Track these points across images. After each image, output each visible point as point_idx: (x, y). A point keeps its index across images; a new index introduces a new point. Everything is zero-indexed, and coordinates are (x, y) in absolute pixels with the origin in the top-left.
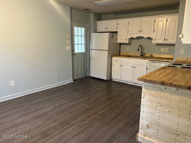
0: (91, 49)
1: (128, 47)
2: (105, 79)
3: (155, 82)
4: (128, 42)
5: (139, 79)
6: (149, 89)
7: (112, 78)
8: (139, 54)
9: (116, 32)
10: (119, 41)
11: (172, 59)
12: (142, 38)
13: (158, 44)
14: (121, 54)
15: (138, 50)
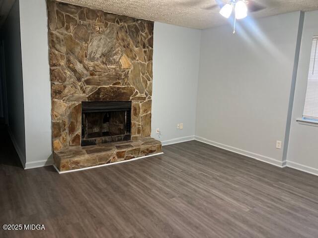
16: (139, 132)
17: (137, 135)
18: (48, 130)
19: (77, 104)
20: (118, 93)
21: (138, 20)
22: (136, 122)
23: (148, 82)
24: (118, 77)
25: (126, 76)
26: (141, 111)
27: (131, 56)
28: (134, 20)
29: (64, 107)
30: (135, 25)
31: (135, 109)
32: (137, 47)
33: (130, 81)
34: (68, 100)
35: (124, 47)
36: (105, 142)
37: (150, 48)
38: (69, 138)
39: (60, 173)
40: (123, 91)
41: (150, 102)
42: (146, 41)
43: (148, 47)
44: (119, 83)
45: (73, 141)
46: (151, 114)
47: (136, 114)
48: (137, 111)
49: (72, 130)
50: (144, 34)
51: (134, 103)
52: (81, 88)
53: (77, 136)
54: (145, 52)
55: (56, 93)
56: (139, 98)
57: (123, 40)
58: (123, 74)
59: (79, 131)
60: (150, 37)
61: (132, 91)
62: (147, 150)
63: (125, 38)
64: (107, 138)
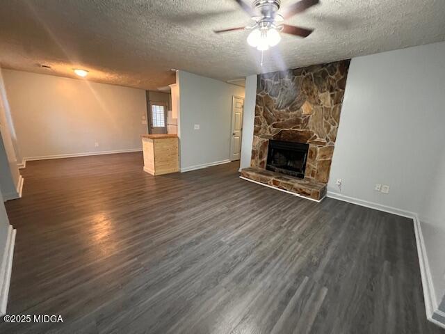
16: (313, 175)
17: (310, 177)
18: (250, 154)
19: (266, 140)
20: (297, 136)
21: (327, 64)
22: (312, 165)
23: (332, 127)
24: (298, 121)
25: (307, 121)
26: (318, 155)
27: (314, 102)
28: (322, 65)
29: (259, 140)
30: (324, 71)
31: (311, 152)
32: (321, 92)
33: (310, 125)
34: (262, 137)
35: (308, 94)
36: (282, 172)
37: (341, 90)
38: (259, 161)
40: (300, 134)
41: (332, 148)
42: (335, 85)
43: (337, 90)
44: (298, 127)
45: (261, 164)
46: (330, 161)
47: (311, 157)
48: (314, 154)
49: (261, 157)
50: (333, 77)
51: (311, 146)
52: (270, 129)
53: (263, 162)
54: (332, 96)
55: (256, 132)
56: (317, 143)
57: (307, 89)
58: (303, 119)
59: (265, 159)
60: (342, 77)
61: (310, 134)
63: (309, 86)
64: (284, 170)
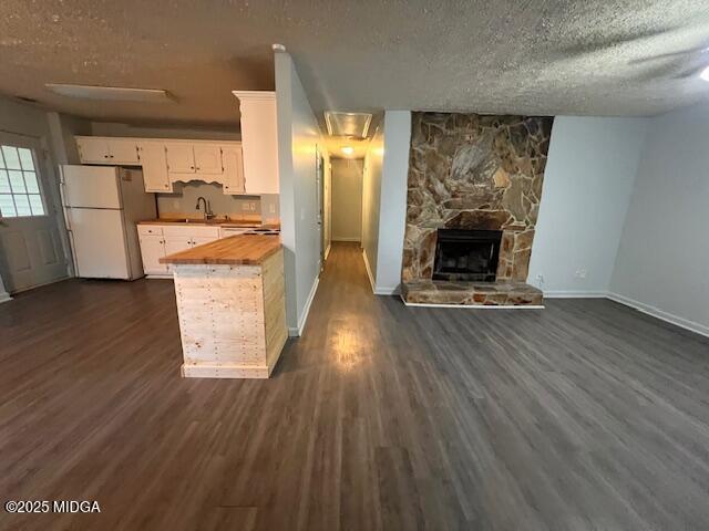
0: (68, 207)
1: (176, 203)
2: (126, 277)
3: (192, 262)
4: (171, 191)
5: (161, 261)
6: (189, 276)
7: (146, 272)
8: (201, 215)
9: (140, 168)
10: (150, 188)
11: (260, 222)
12: (202, 182)
13: (236, 197)
14: (162, 216)
15: (198, 207)
16: (508, 274)
17: (505, 278)
18: (400, 258)
19: (432, 230)
20: (484, 219)
21: (528, 118)
22: (506, 260)
23: (533, 205)
24: (487, 198)
25: (500, 197)
26: (516, 244)
27: (510, 169)
28: (521, 118)
29: (418, 233)
30: (522, 126)
31: (507, 242)
32: (520, 156)
33: (504, 203)
34: (423, 226)
35: (502, 158)
36: (461, 279)
37: (543, 156)
38: (420, 270)
39: (407, 304)
40: (491, 217)
41: (531, 234)
42: (537, 147)
43: (539, 156)
44: (488, 207)
45: (424, 273)
46: (530, 251)
47: (506, 249)
48: (510, 244)
49: (424, 260)
50: (534, 137)
51: (506, 233)
52: (439, 212)
53: (429, 268)
54: (534, 162)
55: (411, 217)
56: (515, 228)
57: (501, 149)
58: (495, 194)
59: (431, 263)
60: (544, 140)
61: (505, 217)
62: (519, 298)
63: (504, 145)
64: (464, 276)
